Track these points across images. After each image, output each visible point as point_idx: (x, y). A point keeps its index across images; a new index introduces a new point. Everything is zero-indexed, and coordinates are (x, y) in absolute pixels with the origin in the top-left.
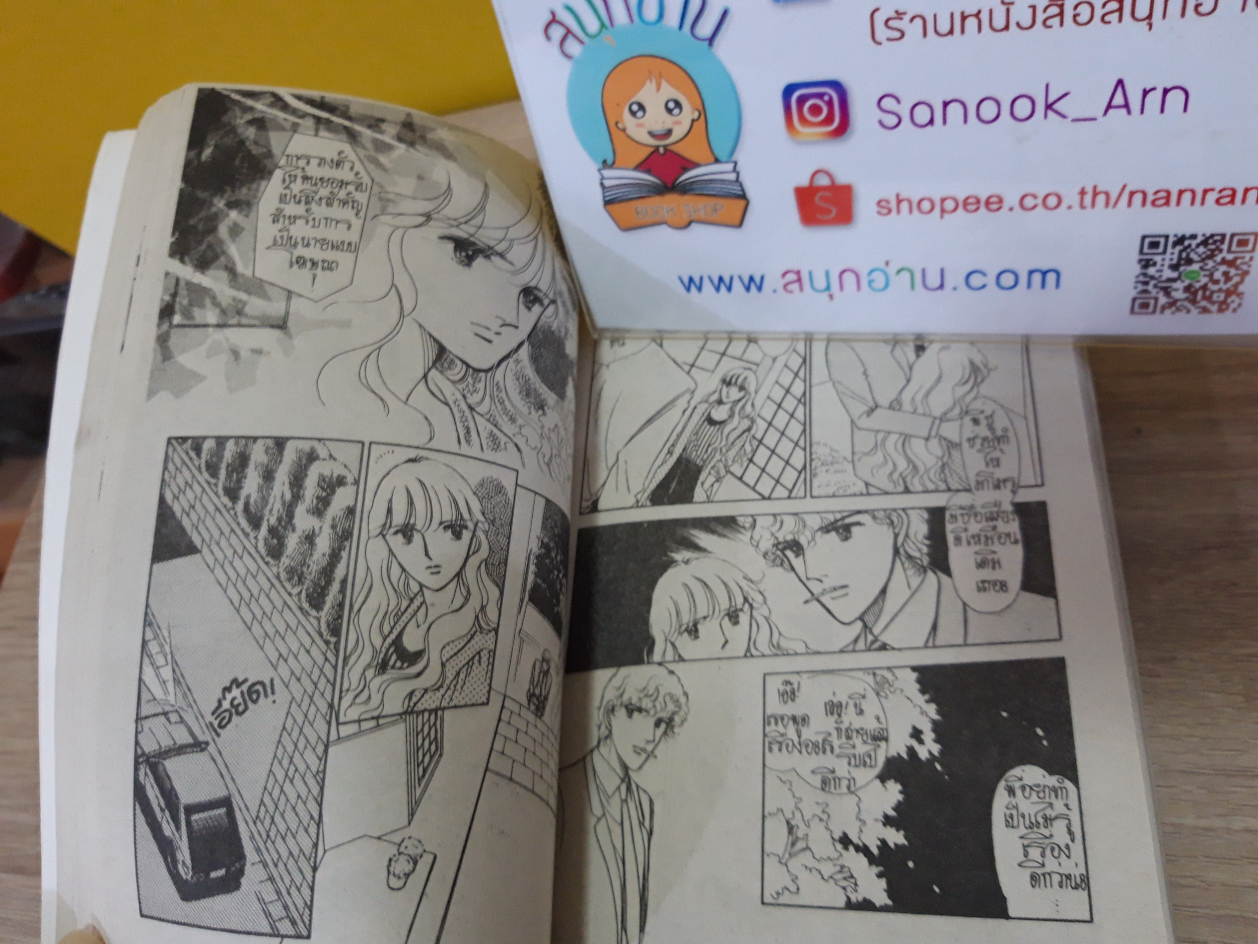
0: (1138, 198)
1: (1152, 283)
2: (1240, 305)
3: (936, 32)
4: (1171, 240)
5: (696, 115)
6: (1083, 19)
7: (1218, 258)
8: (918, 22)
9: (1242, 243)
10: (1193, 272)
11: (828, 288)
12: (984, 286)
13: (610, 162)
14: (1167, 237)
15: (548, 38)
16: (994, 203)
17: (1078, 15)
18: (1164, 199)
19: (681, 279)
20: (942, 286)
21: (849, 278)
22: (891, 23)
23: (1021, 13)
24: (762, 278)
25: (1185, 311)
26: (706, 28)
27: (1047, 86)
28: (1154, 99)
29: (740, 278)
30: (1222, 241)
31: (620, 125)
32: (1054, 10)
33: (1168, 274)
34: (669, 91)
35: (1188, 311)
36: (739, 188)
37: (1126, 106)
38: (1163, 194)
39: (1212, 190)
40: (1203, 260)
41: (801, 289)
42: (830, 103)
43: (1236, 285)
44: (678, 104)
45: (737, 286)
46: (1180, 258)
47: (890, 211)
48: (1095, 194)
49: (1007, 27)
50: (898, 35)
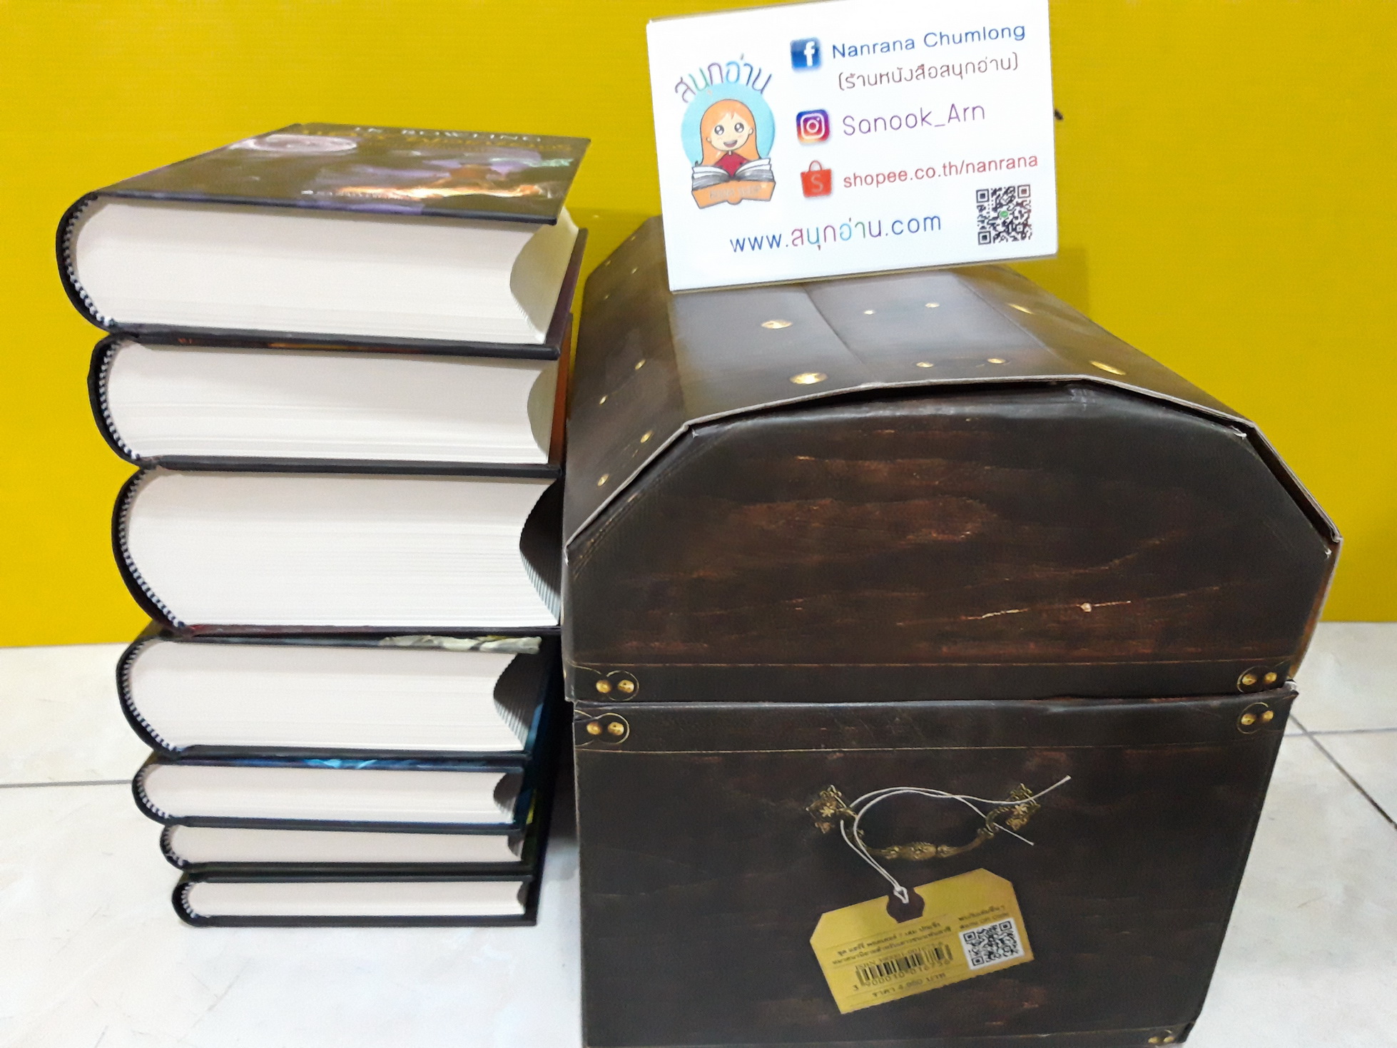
0: (970, 167)
1: (986, 221)
2: (1031, 234)
3: (869, 83)
4: (991, 192)
5: (751, 131)
6: (932, 75)
7: (1014, 202)
8: (861, 78)
9: (1024, 191)
10: (1004, 212)
11: (818, 240)
12: (902, 231)
13: (699, 162)
14: (988, 190)
15: (677, 91)
16: (902, 175)
17: (930, 74)
18: (983, 167)
19: (731, 241)
20: (880, 234)
21: (829, 231)
22: (848, 80)
23: (906, 74)
24: (780, 236)
25: (1005, 240)
26: (759, 85)
27: (921, 109)
28: (969, 112)
29: (767, 237)
30: (1014, 190)
31: (708, 140)
32: (920, 71)
33: (993, 214)
34: (738, 119)
35: (1007, 241)
36: (771, 174)
37: (957, 117)
38: (981, 165)
39: (1003, 160)
40: (1007, 204)
41: (802, 243)
42: (820, 122)
43: (1027, 220)
44: (742, 126)
45: (765, 243)
46: (997, 204)
47: (851, 184)
48: (951, 167)
49: (900, 80)
50: (852, 85)
